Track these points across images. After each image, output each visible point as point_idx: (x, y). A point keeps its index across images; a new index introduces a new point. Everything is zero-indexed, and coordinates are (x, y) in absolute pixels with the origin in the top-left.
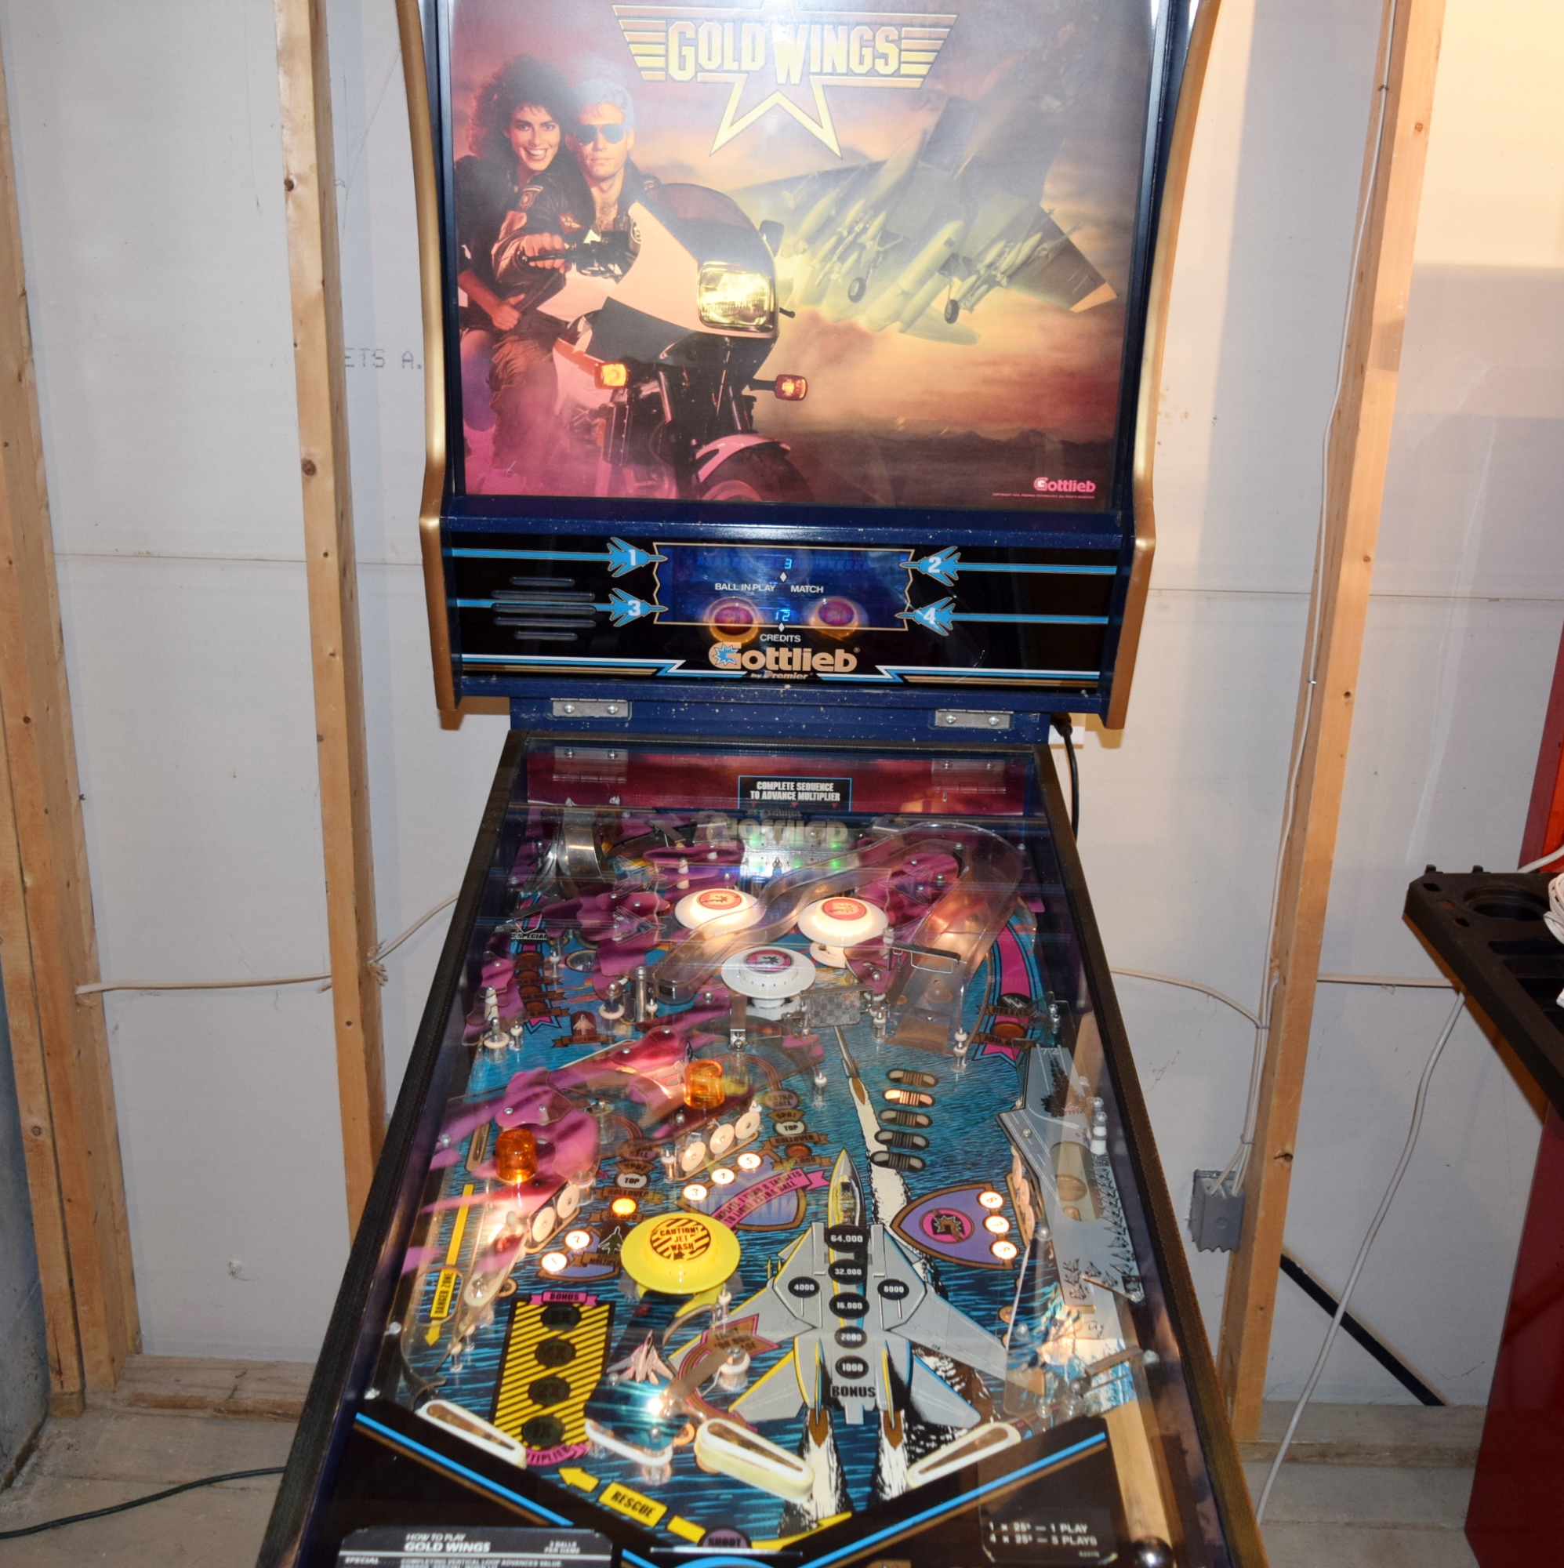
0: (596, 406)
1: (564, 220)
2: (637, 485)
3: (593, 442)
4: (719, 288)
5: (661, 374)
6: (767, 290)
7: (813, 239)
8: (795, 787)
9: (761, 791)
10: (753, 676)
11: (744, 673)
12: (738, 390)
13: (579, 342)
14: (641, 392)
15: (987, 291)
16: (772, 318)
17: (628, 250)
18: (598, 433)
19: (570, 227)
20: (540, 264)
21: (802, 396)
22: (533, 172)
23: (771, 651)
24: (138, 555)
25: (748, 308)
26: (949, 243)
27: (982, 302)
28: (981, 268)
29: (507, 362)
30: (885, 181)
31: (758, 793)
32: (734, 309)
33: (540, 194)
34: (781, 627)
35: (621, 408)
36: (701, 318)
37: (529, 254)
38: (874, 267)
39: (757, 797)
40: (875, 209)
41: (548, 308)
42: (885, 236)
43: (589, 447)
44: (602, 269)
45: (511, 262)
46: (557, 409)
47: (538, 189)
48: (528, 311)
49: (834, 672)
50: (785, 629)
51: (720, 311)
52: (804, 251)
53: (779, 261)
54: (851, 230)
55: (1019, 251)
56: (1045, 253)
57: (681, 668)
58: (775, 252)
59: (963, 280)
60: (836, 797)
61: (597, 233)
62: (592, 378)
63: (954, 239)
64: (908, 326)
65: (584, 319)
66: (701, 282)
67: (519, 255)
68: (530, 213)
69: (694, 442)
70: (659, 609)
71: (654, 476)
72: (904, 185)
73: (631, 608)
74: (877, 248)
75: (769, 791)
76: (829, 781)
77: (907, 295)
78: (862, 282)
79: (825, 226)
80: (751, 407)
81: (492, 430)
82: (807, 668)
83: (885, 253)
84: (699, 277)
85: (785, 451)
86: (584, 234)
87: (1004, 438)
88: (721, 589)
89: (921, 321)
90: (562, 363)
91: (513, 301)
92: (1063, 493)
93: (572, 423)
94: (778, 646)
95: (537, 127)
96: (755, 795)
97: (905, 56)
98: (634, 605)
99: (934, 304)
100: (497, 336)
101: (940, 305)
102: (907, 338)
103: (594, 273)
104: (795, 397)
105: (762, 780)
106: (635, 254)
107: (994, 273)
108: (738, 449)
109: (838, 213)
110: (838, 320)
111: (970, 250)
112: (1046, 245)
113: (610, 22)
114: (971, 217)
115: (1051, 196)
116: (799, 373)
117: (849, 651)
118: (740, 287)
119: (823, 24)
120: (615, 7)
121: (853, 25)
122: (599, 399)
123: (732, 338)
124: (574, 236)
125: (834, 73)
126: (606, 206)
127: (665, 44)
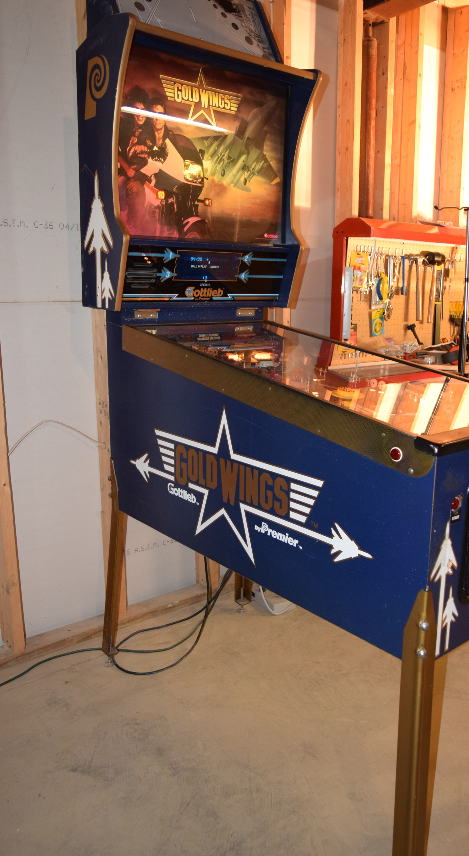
0: (156, 205)
1: (148, 141)
2: (167, 232)
3: (155, 217)
4: (189, 169)
5: (174, 196)
6: (201, 171)
7: (212, 156)
8: (209, 335)
9: (200, 338)
10: (196, 299)
11: (193, 298)
12: (194, 202)
13: (152, 183)
14: (168, 201)
15: (253, 176)
16: (203, 180)
17: (166, 154)
18: (157, 214)
19: (149, 144)
20: (141, 155)
21: (210, 205)
22: (139, 124)
23: (202, 289)
25: (196, 176)
26: (244, 161)
27: (252, 179)
28: (251, 169)
29: (132, 188)
30: (229, 140)
31: (199, 338)
32: (193, 176)
33: (141, 132)
34: (206, 281)
35: (163, 205)
36: (185, 178)
37: (138, 152)
38: (227, 167)
39: (199, 340)
40: (226, 149)
41: (143, 171)
42: (229, 158)
43: (154, 219)
44: (158, 159)
45: (133, 154)
46: (145, 205)
47: (140, 130)
48: (137, 171)
49: (217, 297)
50: (207, 282)
51: (189, 176)
52: (210, 160)
53: (204, 162)
54: (221, 155)
55: (259, 166)
56: (265, 167)
57: (177, 297)
58: (203, 160)
59: (247, 172)
60: (219, 338)
61: (157, 147)
62: (155, 196)
63: (245, 160)
64: (235, 185)
65: (153, 175)
66: (184, 166)
67: (135, 151)
68: (138, 137)
69: (183, 219)
70: (175, 275)
71: (172, 230)
72: (233, 144)
74: (227, 161)
75: (203, 337)
76: (217, 333)
77: (235, 176)
78: (224, 170)
79: (215, 153)
80: (197, 208)
81: (127, 211)
82: (210, 296)
83: (229, 163)
84: (184, 165)
85: (206, 223)
86: (153, 147)
88: (193, 267)
89: (238, 184)
90: (147, 190)
91: (133, 167)
92: (271, 238)
93: (149, 210)
94: (204, 287)
96: (198, 339)
97: (232, 105)
98: (168, 273)
100: (128, 179)
101: (242, 180)
102: (235, 189)
103: (156, 160)
105: (200, 334)
106: (167, 155)
107: (254, 171)
108: (195, 221)
109: (218, 149)
110: (219, 182)
111: (249, 164)
112: (265, 164)
113: (160, 80)
114: (248, 154)
115: (266, 151)
116: (210, 198)
117: (222, 289)
118: (194, 170)
119: (212, 91)
120: (160, 75)
121: (219, 93)
122: (157, 203)
123: (192, 185)
124: (151, 148)
125: (215, 106)
126: (159, 139)
127: (174, 89)
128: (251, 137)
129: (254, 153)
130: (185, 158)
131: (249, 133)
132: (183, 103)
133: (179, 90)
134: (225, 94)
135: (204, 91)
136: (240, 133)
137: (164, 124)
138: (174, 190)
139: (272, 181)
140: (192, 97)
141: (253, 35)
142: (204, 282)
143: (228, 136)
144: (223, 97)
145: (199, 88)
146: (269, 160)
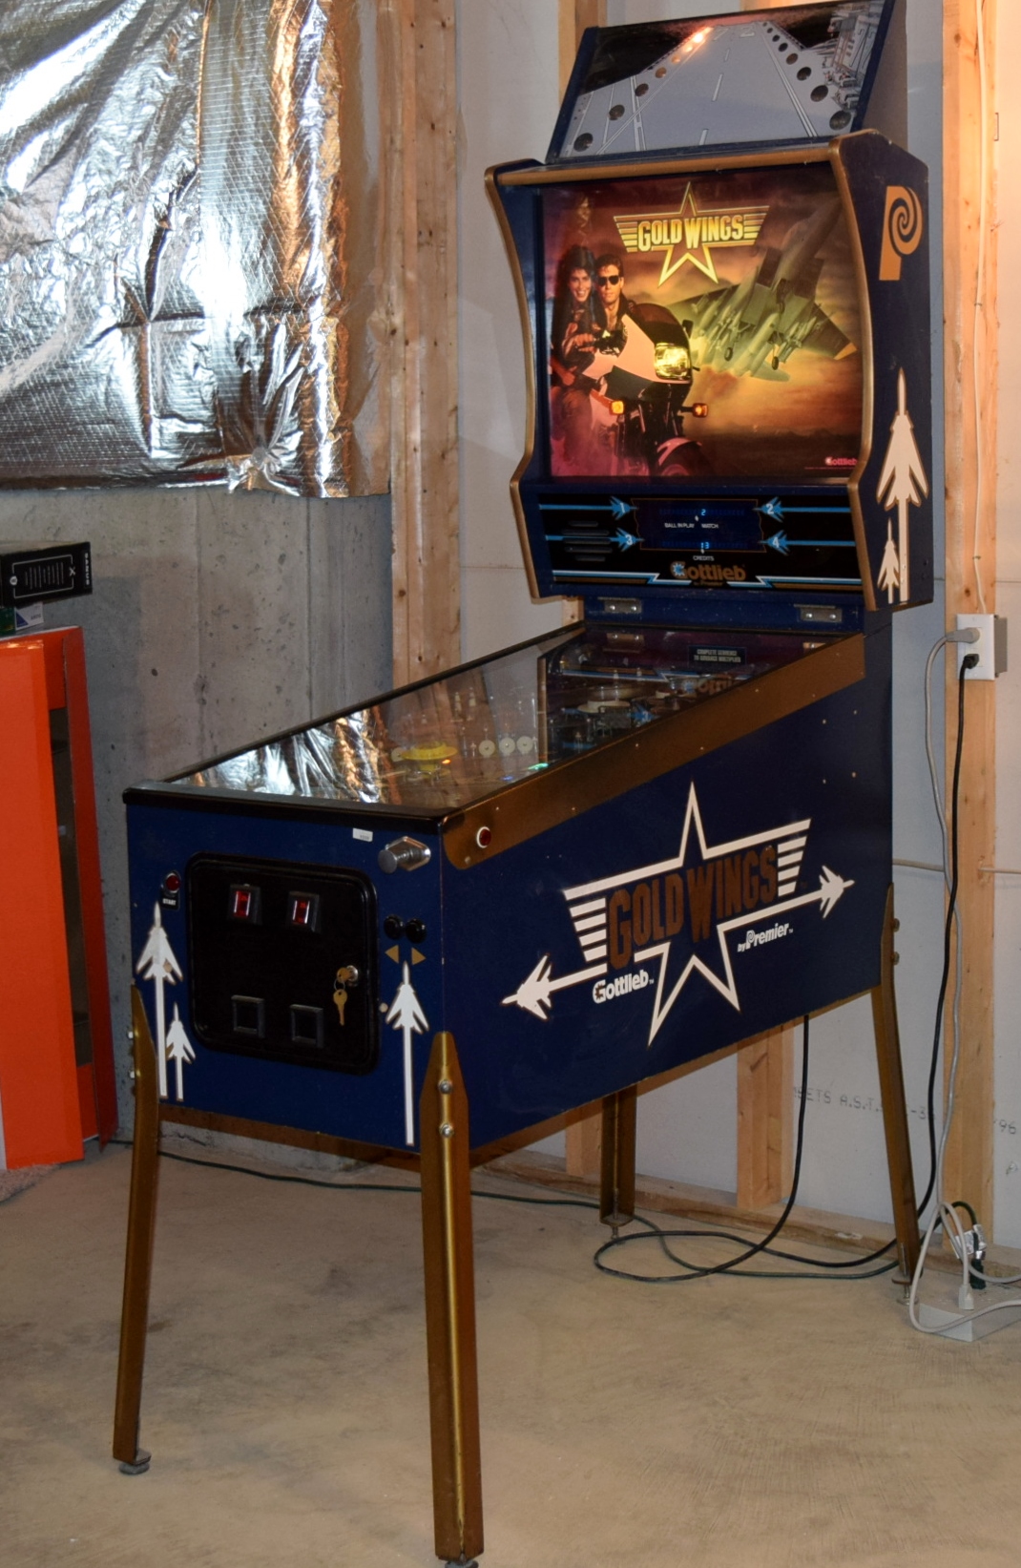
0: (611, 425)
1: (594, 326)
2: (630, 469)
3: (609, 445)
5: (640, 406)
6: (686, 357)
7: (707, 328)
8: (717, 653)
9: (700, 655)
11: (689, 582)
12: (675, 413)
13: (601, 390)
14: (631, 416)
15: (792, 350)
16: (690, 372)
17: (622, 340)
18: (612, 440)
20: (583, 350)
21: (705, 415)
22: (579, 303)
23: (700, 567)
24: (501, 567)
25: (678, 368)
26: (772, 326)
27: (790, 357)
28: (788, 338)
29: (569, 403)
30: (740, 295)
31: (697, 656)
32: (672, 368)
33: (583, 314)
34: (703, 551)
35: (621, 424)
36: (657, 374)
37: (579, 345)
38: (737, 342)
39: (698, 659)
40: (736, 310)
41: (589, 372)
42: (742, 324)
43: (608, 448)
44: (611, 351)
45: (571, 350)
46: (592, 427)
47: (582, 311)
48: (578, 375)
49: (735, 581)
50: (705, 553)
51: (665, 370)
52: (703, 335)
53: (692, 341)
54: (725, 322)
55: (806, 328)
56: (818, 328)
57: (659, 578)
58: (689, 336)
59: (780, 345)
60: (738, 660)
61: (608, 332)
62: (607, 410)
63: (775, 324)
64: (754, 373)
65: (603, 378)
66: (656, 354)
67: (575, 344)
68: (580, 323)
69: (656, 443)
70: (641, 540)
71: (638, 464)
72: (750, 297)
73: (627, 539)
74: (738, 331)
75: (704, 655)
76: (735, 649)
77: (753, 356)
78: (731, 349)
79: (713, 320)
80: (682, 422)
81: (563, 440)
82: (721, 578)
83: (742, 334)
84: (655, 352)
85: (698, 447)
86: (601, 332)
87: (808, 434)
88: (668, 526)
89: (760, 370)
90: (594, 402)
91: (572, 370)
92: (840, 466)
93: (599, 435)
94: (702, 563)
95: (581, 280)
96: (696, 658)
97: (746, 229)
98: (629, 538)
99: (766, 360)
100: (565, 389)
101: (769, 360)
102: (754, 379)
103: (608, 353)
104: (702, 416)
105: (700, 648)
106: (625, 341)
107: (795, 340)
109: (719, 313)
110: (721, 371)
111: (782, 329)
112: (819, 324)
113: (613, 225)
114: (782, 311)
115: (821, 298)
116: (704, 402)
117: (740, 566)
118: (674, 356)
119: (708, 216)
120: (615, 218)
121: (721, 216)
122: (611, 421)
123: (672, 385)
124: (598, 334)
125: (713, 241)
126: (612, 318)
127: (637, 233)
128: (787, 278)
129: (795, 305)
130: (656, 340)
131: (783, 271)
132: (654, 251)
133: (646, 231)
134: (731, 215)
135: (693, 219)
136: (765, 275)
137: (618, 293)
138: (640, 396)
139: (836, 353)
140: (669, 237)
141: (837, 77)
142: (700, 554)
143: (740, 288)
144: (728, 221)
145: (681, 218)
146: (827, 313)
